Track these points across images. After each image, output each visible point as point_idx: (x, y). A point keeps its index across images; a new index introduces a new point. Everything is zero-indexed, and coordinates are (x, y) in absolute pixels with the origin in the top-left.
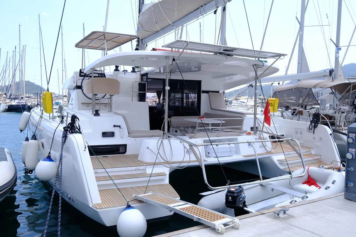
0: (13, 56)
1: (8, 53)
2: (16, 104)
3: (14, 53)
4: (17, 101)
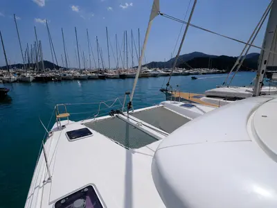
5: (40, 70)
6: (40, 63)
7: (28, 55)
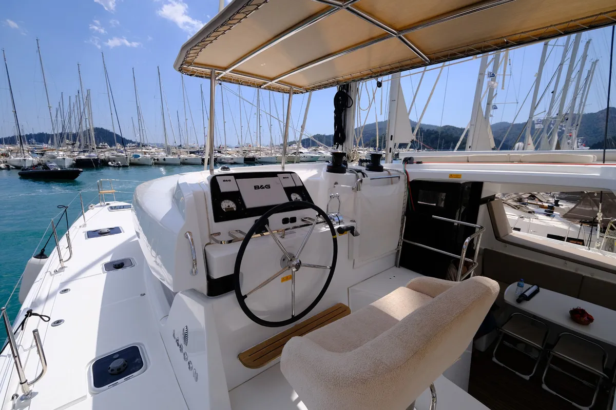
0: (76, 101)
1: (71, 98)
2: (86, 158)
3: (78, 98)
4: (87, 154)
5: (86, 146)
6: (87, 133)
7: (62, 116)
